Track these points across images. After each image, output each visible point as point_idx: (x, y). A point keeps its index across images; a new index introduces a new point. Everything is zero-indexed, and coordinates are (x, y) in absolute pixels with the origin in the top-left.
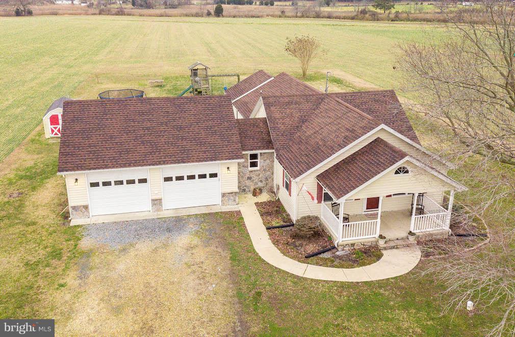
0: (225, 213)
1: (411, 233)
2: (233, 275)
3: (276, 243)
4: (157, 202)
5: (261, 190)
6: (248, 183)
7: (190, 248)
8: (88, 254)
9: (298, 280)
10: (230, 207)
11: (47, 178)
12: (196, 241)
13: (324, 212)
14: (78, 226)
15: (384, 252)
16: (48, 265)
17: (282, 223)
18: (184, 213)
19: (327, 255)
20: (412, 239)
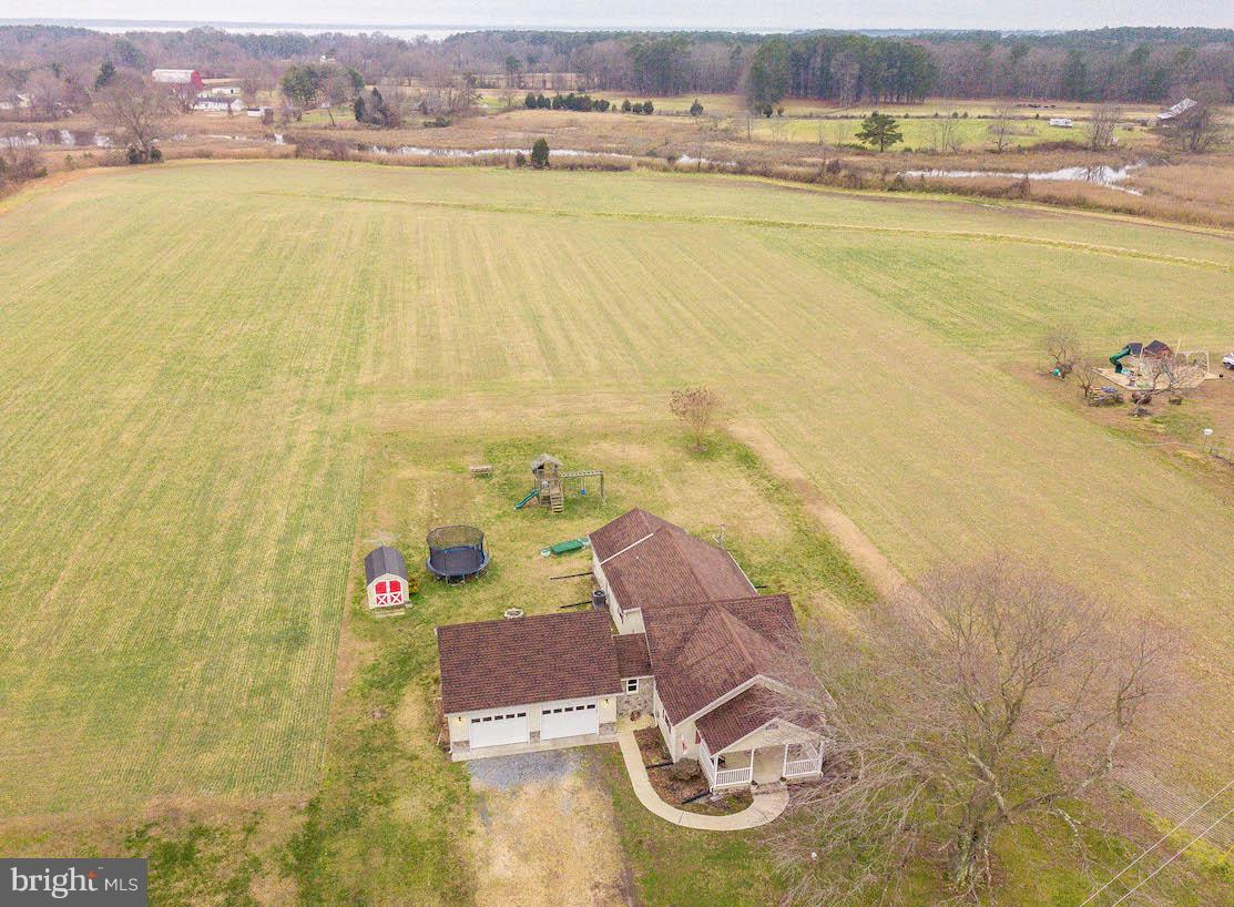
0: (605, 745)
1: (783, 779)
2: (618, 825)
3: (655, 785)
4: (535, 735)
5: (639, 714)
6: (626, 706)
7: (574, 792)
8: (481, 798)
9: (674, 827)
10: (608, 738)
11: (400, 686)
12: (579, 783)
13: (702, 753)
14: (460, 763)
15: (754, 797)
16: (450, 810)
17: (662, 761)
18: (561, 746)
19: (701, 801)
20: (782, 783)
